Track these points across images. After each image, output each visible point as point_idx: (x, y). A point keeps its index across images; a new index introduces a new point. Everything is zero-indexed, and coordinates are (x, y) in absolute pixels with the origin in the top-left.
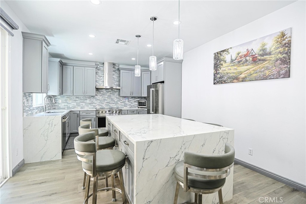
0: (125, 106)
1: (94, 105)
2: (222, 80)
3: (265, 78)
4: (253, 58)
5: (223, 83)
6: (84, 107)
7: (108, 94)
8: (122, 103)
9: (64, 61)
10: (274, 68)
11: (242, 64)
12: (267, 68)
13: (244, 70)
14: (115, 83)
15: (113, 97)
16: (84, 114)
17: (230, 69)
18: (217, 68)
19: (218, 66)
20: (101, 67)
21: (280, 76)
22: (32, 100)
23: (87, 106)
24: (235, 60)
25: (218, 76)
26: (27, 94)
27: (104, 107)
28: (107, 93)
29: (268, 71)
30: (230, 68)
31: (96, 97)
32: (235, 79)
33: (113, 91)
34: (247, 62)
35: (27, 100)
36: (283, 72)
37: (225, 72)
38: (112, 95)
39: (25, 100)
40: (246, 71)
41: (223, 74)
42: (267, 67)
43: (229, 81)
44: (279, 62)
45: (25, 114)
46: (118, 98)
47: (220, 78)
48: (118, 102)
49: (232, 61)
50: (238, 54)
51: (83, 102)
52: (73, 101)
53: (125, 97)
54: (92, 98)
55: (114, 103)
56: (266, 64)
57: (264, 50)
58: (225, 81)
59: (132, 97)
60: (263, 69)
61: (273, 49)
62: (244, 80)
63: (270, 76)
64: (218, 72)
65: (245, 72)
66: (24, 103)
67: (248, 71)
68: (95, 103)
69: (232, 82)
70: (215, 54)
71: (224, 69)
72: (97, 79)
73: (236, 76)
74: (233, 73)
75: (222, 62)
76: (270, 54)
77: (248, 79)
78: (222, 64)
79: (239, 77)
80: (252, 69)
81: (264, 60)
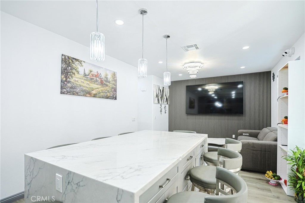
2: (74, 91)
3: (107, 98)
4: (101, 81)
5: (75, 95)
10: (111, 93)
11: (94, 82)
12: (108, 92)
13: (95, 87)
18: (67, 74)
19: (68, 72)
21: (114, 98)
24: (88, 75)
25: (69, 85)
30: (83, 81)
32: (87, 93)
34: (98, 82)
36: (115, 96)
37: (78, 83)
40: (96, 89)
41: (75, 84)
42: (108, 90)
43: (82, 93)
47: (71, 88)
49: (85, 75)
57: (107, 78)
58: (77, 93)
60: (106, 91)
61: (111, 80)
62: (95, 96)
63: (110, 97)
64: (68, 80)
69: (85, 96)
71: (77, 79)
73: (89, 91)
74: (86, 87)
75: (74, 71)
76: (109, 82)
77: (98, 96)
78: (74, 74)
79: (91, 92)
80: (100, 89)
81: (107, 85)
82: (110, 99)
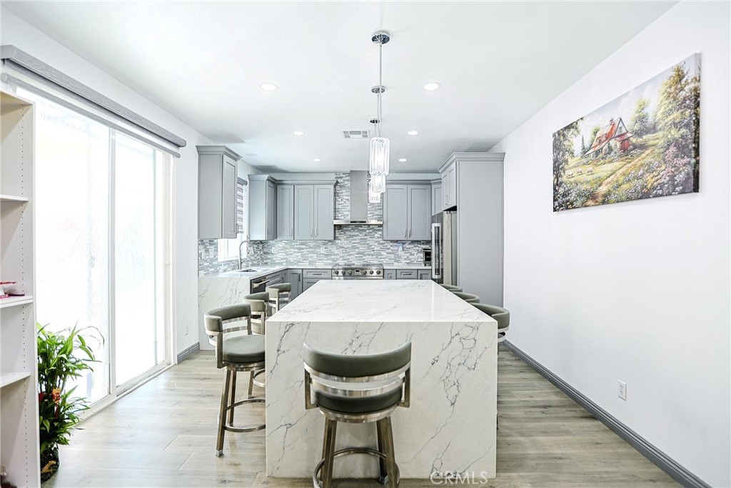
0: (396, 261)
1: (333, 257)
2: (567, 201)
3: (644, 195)
4: (622, 142)
5: (570, 209)
6: (315, 262)
7: (362, 236)
8: (390, 253)
9: (277, 177)
10: (663, 167)
11: (603, 158)
12: (650, 169)
13: (605, 174)
14: (376, 213)
15: (371, 242)
16: (311, 275)
17: (581, 173)
18: (558, 170)
19: (560, 165)
20: (347, 180)
21: (675, 187)
22: (216, 250)
23: (320, 260)
24: (590, 148)
25: (561, 191)
26: (206, 242)
27: (353, 262)
28: (358, 233)
29: (652, 175)
30: (580, 169)
31: (337, 241)
32: (591, 198)
33: (370, 229)
34: (612, 154)
35: (207, 251)
36: (680, 177)
37: (572, 180)
38: (368, 237)
39: (202, 251)
40: (609, 177)
41: (568, 185)
42: (649, 165)
43: (579, 202)
44: (673, 149)
45: (202, 273)
46: (381, 244)
47: (563, 196)
48: (382, 253)
49: (585, 151)
50: (595, 133)
51: (313, 252)
52: (296, 250)
53: (397, 241)
54: (330, 243)
55: (372, 255)
56: (646, 157)
57: (642, 119)
58: (572, 204)
59: (413, 242)
60: (641, 172)
61: (659, 115)
62: (606, 200)
63: (654, 188)
64: (560, 179)
65: (609, 180)
66: (200, 255)
67: (613, 176)
68: (336, 255)
69: (586, 206)
70: (554, 135)
71: (571, 173)
72: (340, 206)
73: (592, 189)
74: (588, 182)
75: (567, 156)
76: (654, 129)
77: (613, 198)
78: (566, 161)
79: (598, 191)
80: (621, 171)
81: (643, 147)
82: (657, 196)
